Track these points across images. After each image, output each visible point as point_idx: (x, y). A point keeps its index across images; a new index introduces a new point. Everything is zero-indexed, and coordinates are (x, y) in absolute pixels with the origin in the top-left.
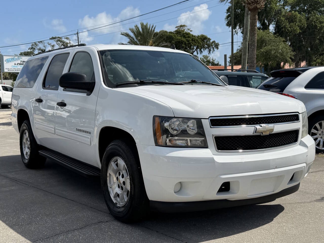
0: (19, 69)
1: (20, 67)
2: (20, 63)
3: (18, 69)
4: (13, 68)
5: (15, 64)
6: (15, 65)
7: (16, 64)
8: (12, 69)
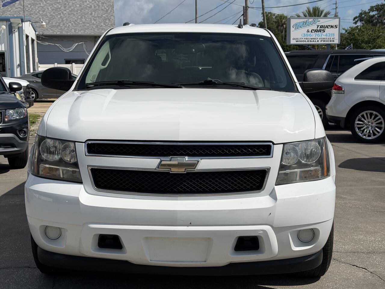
0: (314, 39)
1: (315, 36)
2: (316, 29)
3: (312, 39)
4: (304, 37)
5: (308, 31)
6: (308, 33)
7: (310, 32)
8: (302, 39)
